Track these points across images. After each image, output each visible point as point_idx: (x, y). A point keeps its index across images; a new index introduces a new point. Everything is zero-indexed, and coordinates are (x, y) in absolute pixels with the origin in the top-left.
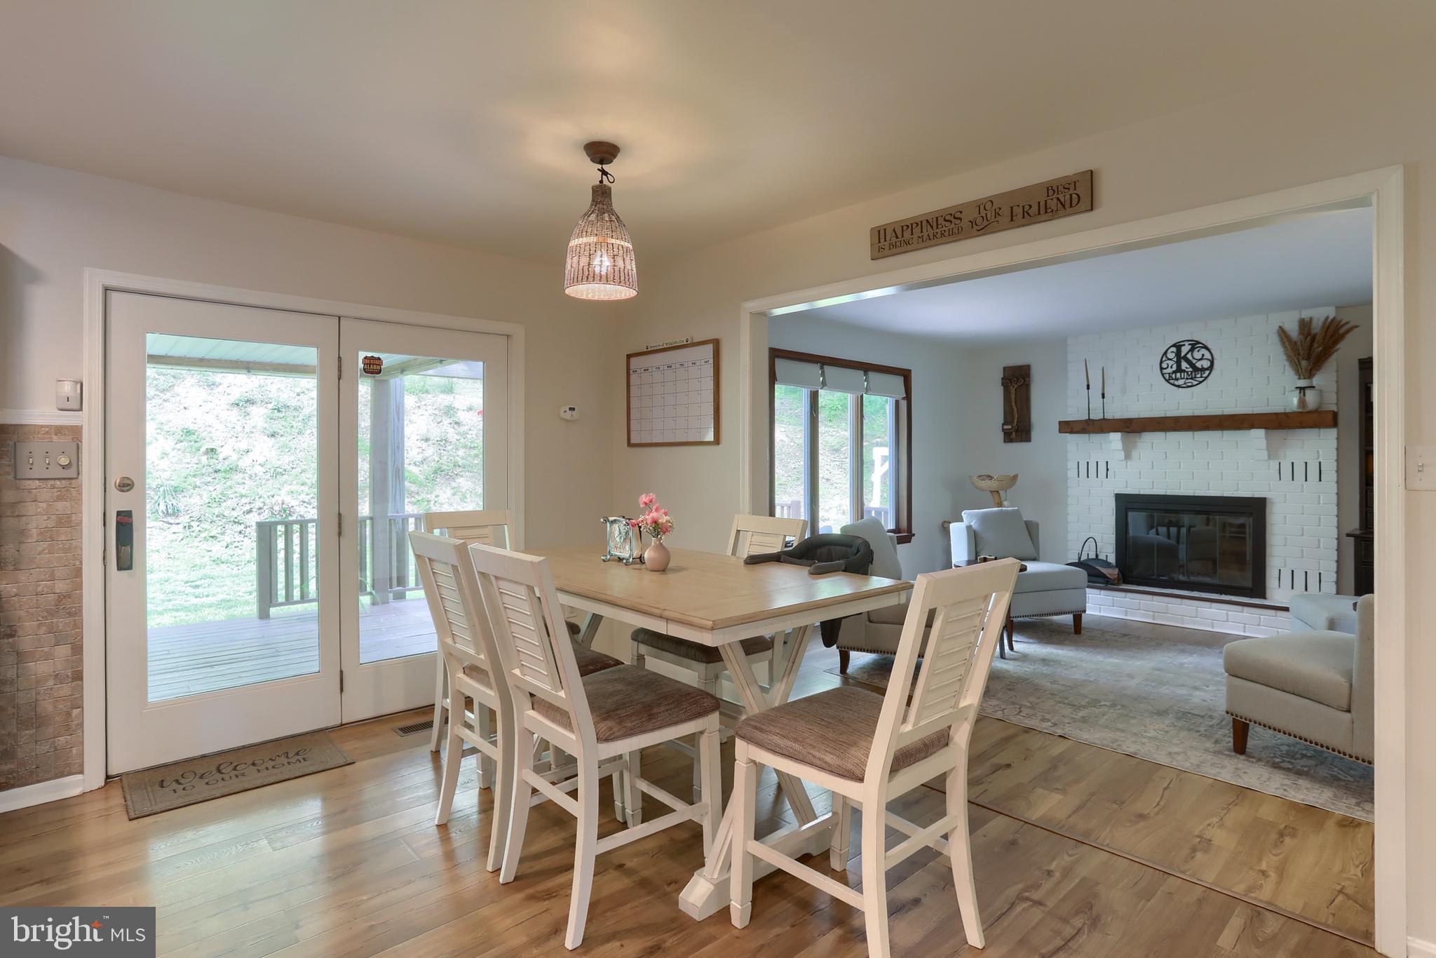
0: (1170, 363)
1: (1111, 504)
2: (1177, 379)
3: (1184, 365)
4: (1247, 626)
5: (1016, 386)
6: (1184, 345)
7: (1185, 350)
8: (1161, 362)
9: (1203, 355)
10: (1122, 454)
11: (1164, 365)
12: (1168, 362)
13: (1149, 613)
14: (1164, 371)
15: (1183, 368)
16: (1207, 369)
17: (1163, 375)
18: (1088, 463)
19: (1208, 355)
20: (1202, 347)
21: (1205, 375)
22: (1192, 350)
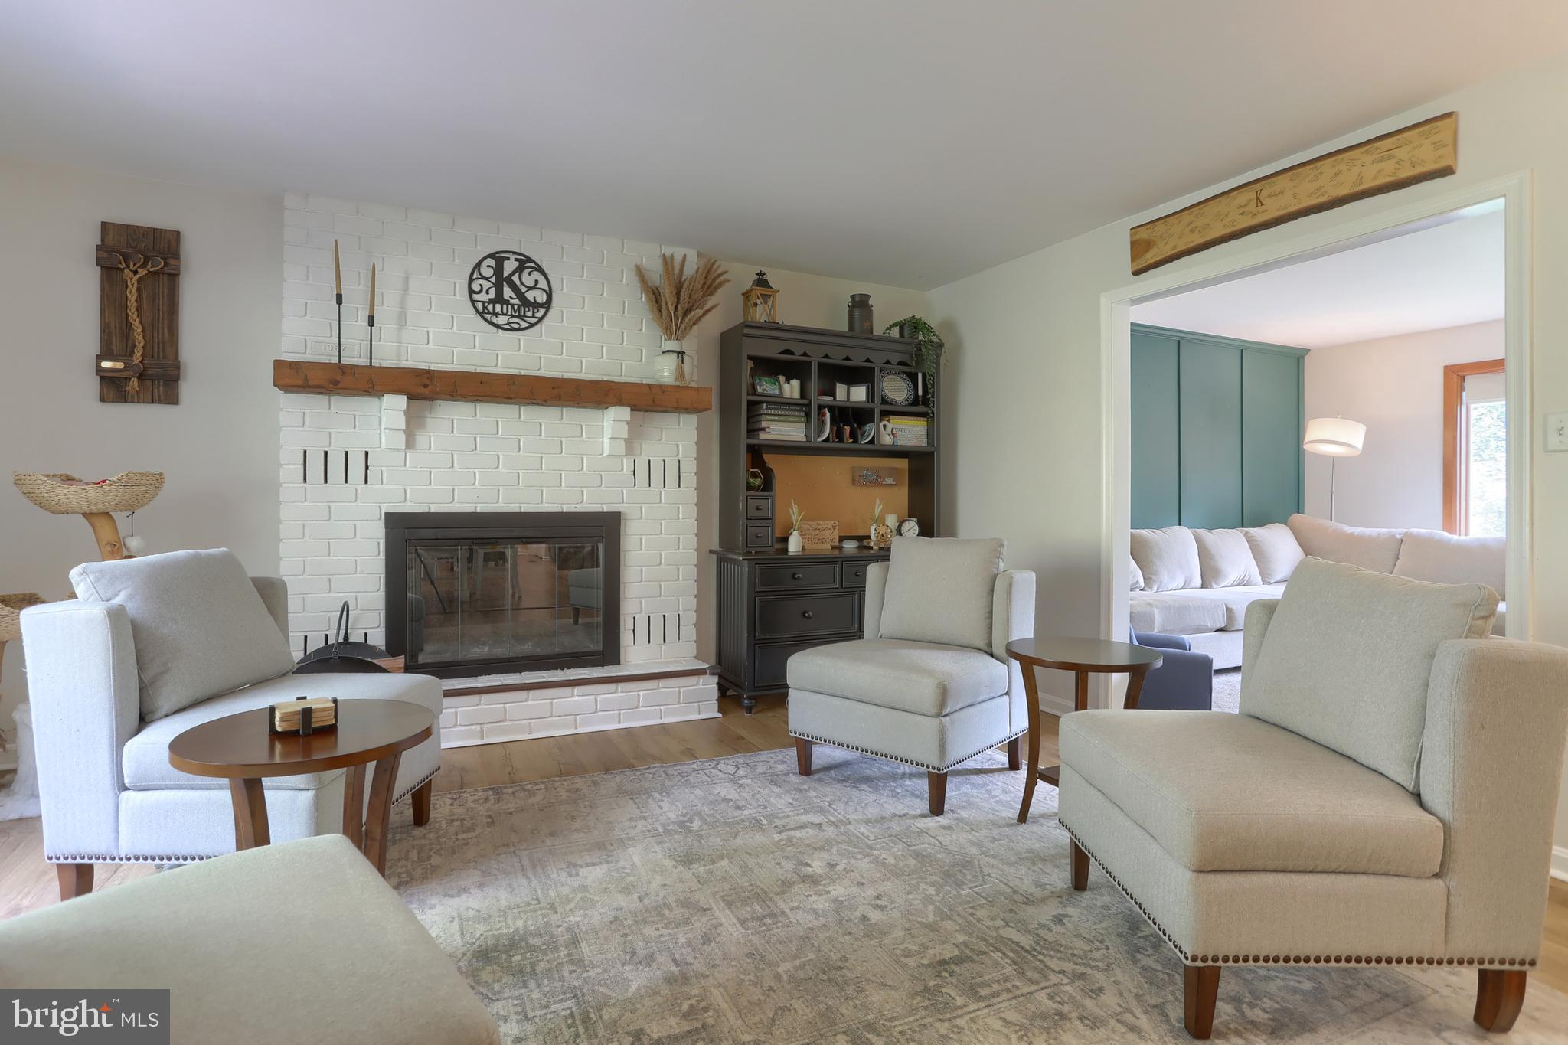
0: (486, 285)
1: (377, 533)
2: (496, 314)
3: (508, 292)
5: (142, 272)
6: (508, 259)
7: (509, 266)
8: (471, 280)
9: (537, 282)
10: (400, 439)
11: (476, 287)
12: (481, 281)
14: (476, 297)
15: (506, 296)
16: (542, 305)
17: (473, 302)
18: (326, 453)
19: (543, 284)
20: (536, 270)
21: (539, 315)
22: (520, 270)
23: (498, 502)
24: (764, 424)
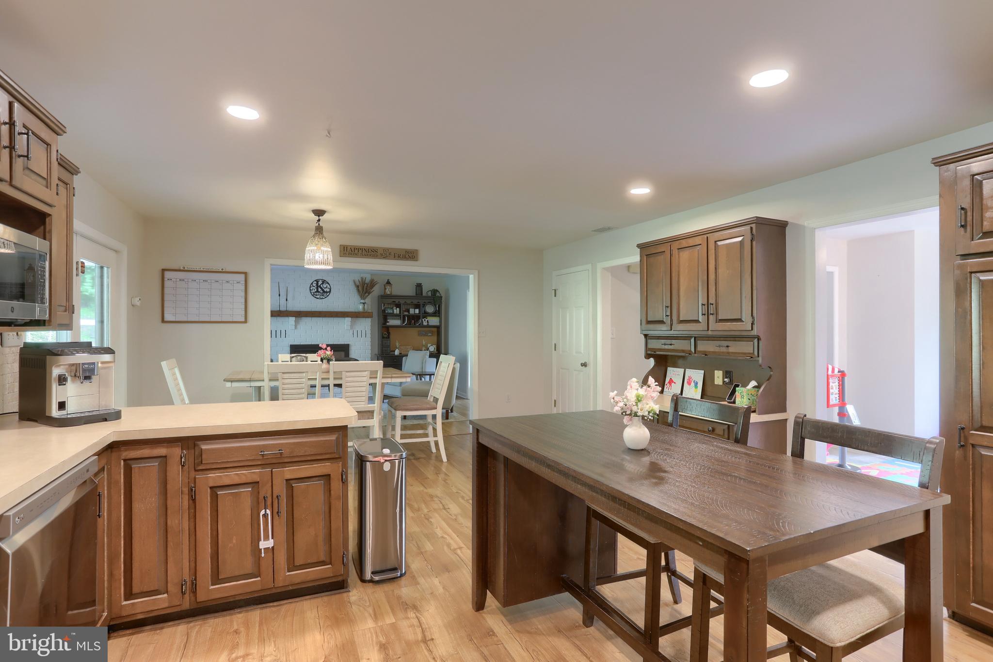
0: (314, 288)
2: (317, 295)
3: (320, 289)
6: (320, 281)
7: (320, 283)
8: (310, 287)
9: (327, 286)
10: (293, 326)
11: (311, 289)
14: (312, 291)
16: (328, 292)
17: (311, 293)
18: (276, 331)
19: (329, 287)
20: (326, 283)
21: (328, 294)
22: (323, 283)
24: (388, 321)
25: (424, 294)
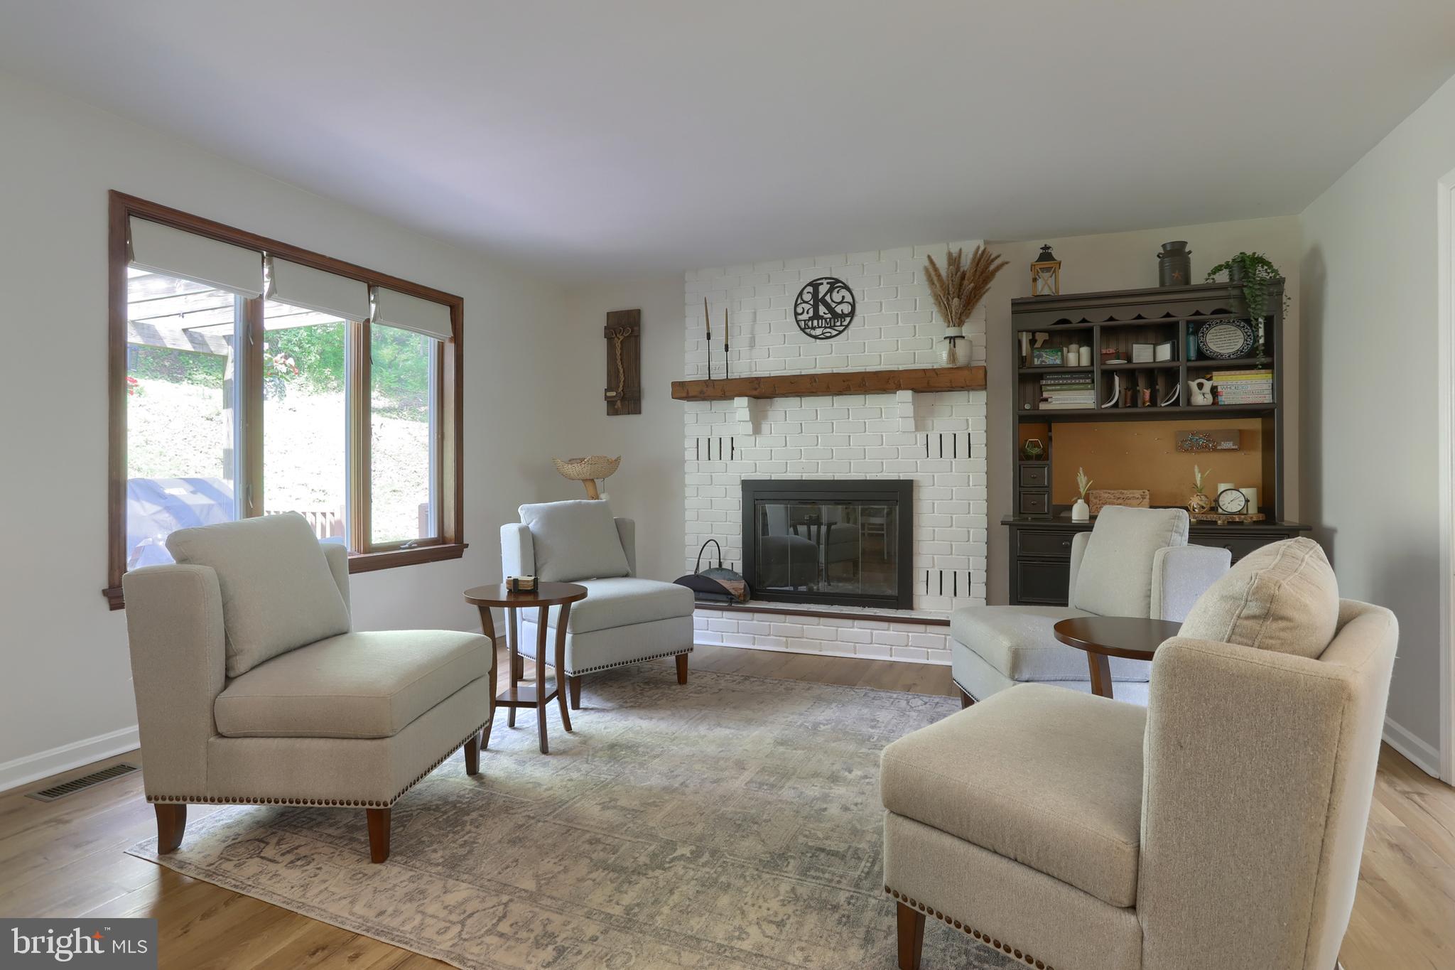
0: (807, 306)
1: (737, 493)
2: (813, 328)
3: (822, 310)
4: (894, 647)
5: (621, 338)
6: (822, 284)
7: (823, 289)
8: (796, 305)
9: (843, 297)
10: (749, 428)
11: (799, 310)
12: (804, 305)
13: (781, 638)
14: (800, 317)
15: (821, 313)
16: (847, 315)
17: (797, 322)
18: (709, 439)
19: (848, 298)
20: (842, 288)
21: (845, 323)
22: (830, 291)
23: (817, 472)
24: (1045, 395)
25: (1197, 277)
